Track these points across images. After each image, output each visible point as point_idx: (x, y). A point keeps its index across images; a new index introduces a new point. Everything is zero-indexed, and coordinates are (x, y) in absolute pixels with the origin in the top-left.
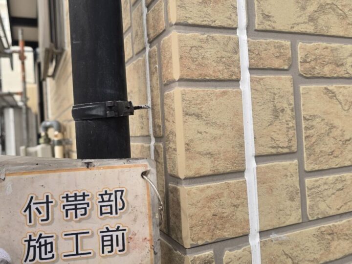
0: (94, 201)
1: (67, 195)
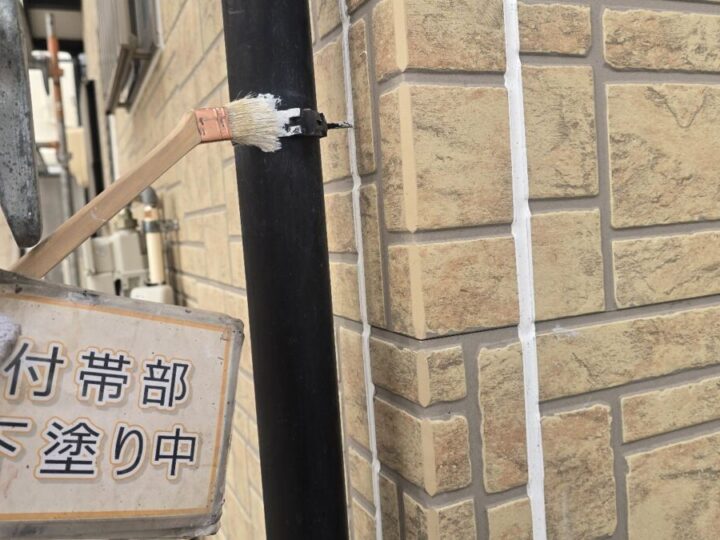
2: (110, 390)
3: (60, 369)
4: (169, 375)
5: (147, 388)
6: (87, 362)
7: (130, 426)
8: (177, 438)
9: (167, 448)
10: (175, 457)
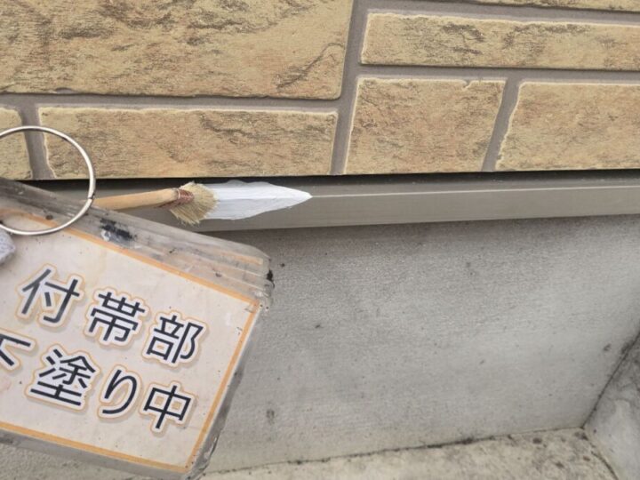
2: (116, 332)
3: (75, 301)
4: (180, 333)
5: (155, 339)
6: (102, 300)
7: (127, 371)
8: (172, 394)
9: (160, 401)
10: (164, 412)
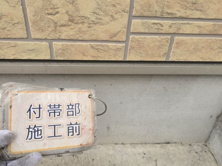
0: (64, 109)
1: (50, 105)
